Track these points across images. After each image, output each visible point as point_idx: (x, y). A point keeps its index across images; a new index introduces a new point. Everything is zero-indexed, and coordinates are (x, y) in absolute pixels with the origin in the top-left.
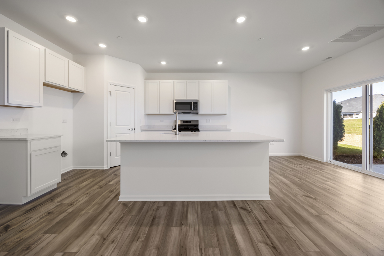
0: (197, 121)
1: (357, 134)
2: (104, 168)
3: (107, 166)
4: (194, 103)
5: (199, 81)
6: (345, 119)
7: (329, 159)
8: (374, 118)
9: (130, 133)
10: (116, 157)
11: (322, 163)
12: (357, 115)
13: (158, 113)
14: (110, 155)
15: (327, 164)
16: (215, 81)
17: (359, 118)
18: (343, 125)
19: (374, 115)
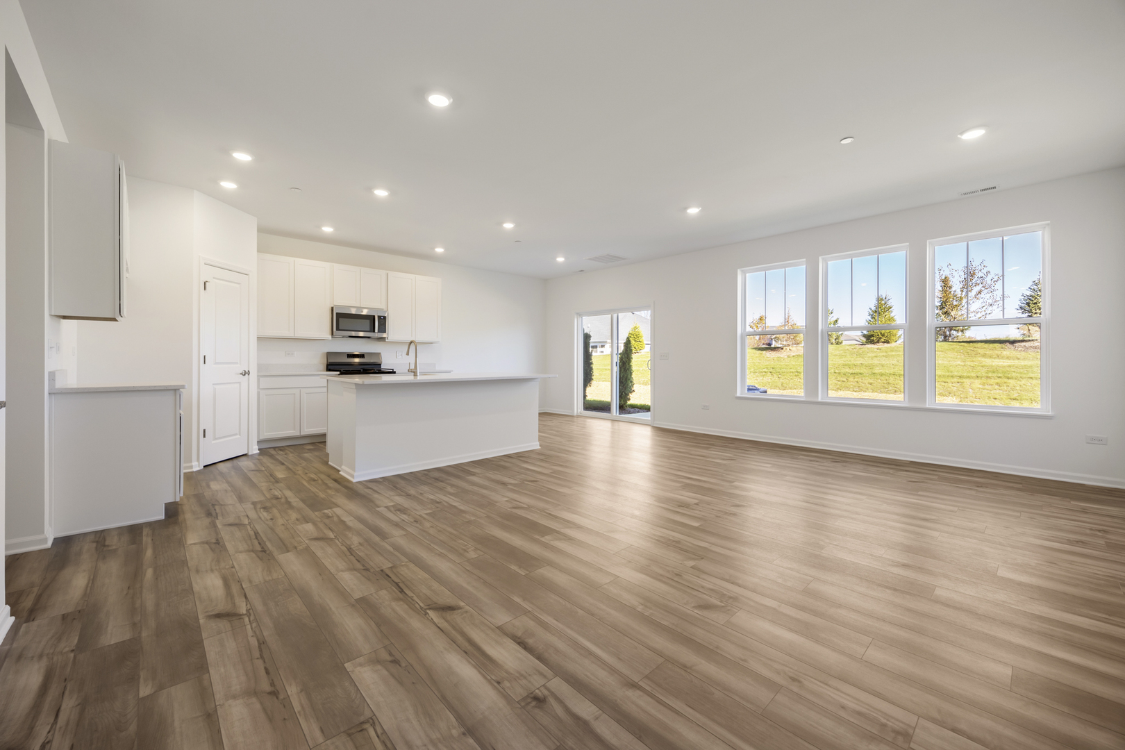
0: (378, 355)
1: (603, 381)
2: (192, 467)
3: (197, 463)
4: (379, 317)
5: (388, 272)
6: (593, 354)
7: (579, 411)
8: (620, 354)
9: (239, 383)
10: (214, 440)
11: (573, 416)
12: (602, 346)
13: (290, 334)
14: (204, 436)
15: (578, 416)
16: (419, 277)
17: (604, 353)
18: (592, 363)
19: (621, 351)
